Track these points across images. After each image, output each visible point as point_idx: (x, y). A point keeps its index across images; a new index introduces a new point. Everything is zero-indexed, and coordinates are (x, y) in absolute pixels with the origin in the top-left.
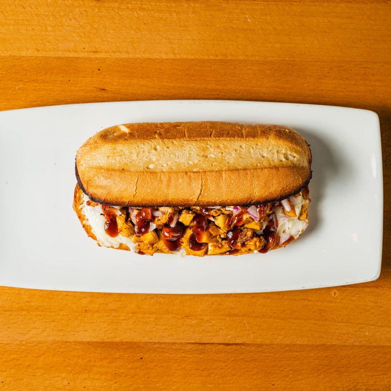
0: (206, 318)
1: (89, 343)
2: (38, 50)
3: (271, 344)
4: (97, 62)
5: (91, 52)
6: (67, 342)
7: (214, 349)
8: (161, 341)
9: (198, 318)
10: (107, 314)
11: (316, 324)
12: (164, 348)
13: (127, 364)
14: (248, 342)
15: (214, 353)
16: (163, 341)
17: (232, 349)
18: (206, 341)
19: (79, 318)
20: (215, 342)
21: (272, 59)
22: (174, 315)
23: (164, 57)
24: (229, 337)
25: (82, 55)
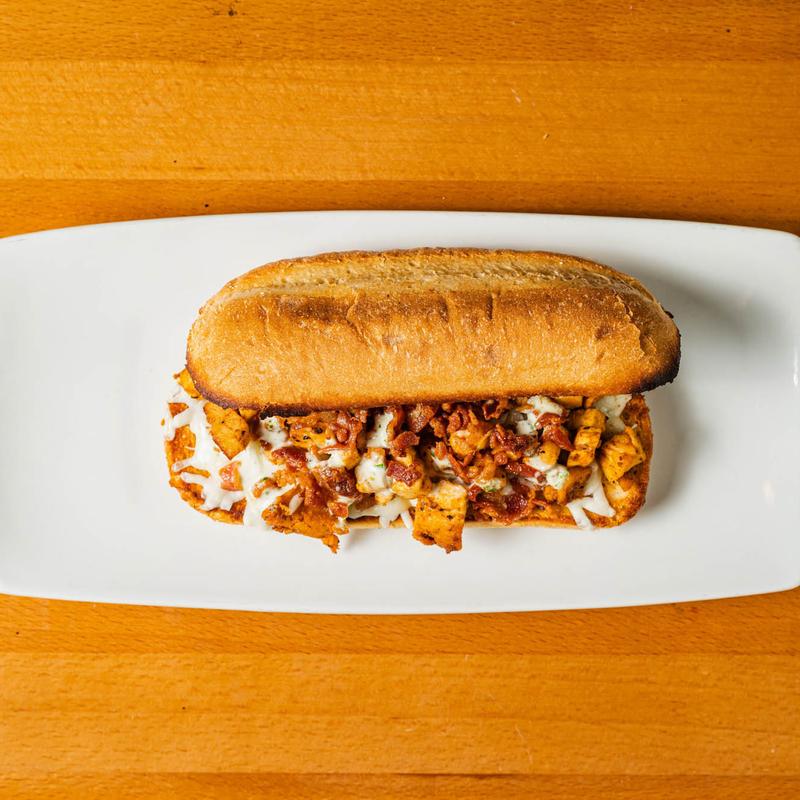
2: (80, 167)
4: (202, 189)
5: (189, 168)
6: (145, 775)
11: (665, 732)
12: (348, 785)
16: (345, 771)
17: (490, 785)
20: (455, 772)
21: (569, 179)
22: (367, 717)
25: (171, 176)
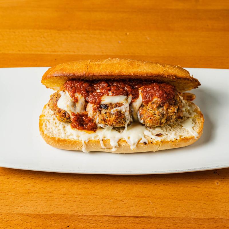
0: (119, 198)
1: (27, 215)
3: (171, 217)
7: (126, 221)
8: (84, 214)
9: (114, 198)
10: (44, 195)
14: (152, 216)
15: (126, 223)
18: (120, 214)
19: (23, 197)
23: (96, 54)
24: (138, 212)
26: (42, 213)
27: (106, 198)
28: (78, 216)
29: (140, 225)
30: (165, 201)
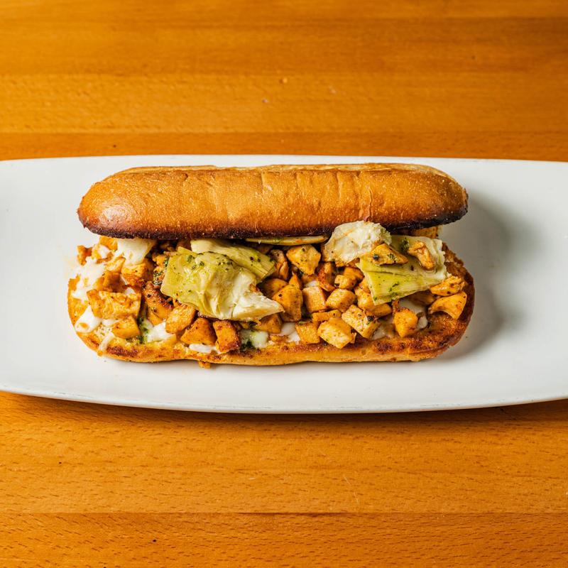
0: (273, 472)
3: (393, 513)
7: (289, 523)
8: (192, 511)
9: (261, 472)
10: (97, 468)
13: (127, 550)
14: (350, 511)
15: (288, 530)
18: (274, 509)
19: (47, 474)
23: (210, 130)
24: (317, 502)
26: (93, 511)
27: (243, 473)
28: (178, 515)
29: (323, 534)
30: (378, 476)
